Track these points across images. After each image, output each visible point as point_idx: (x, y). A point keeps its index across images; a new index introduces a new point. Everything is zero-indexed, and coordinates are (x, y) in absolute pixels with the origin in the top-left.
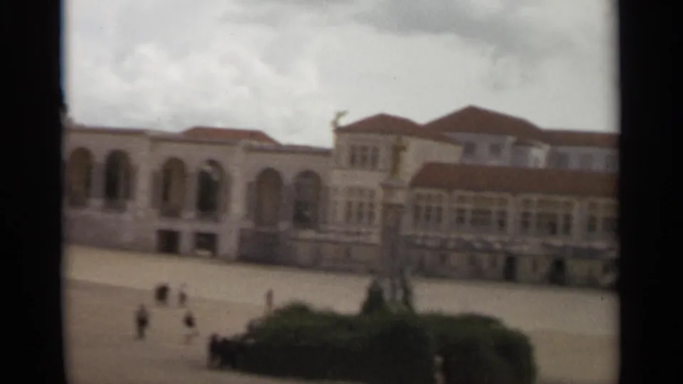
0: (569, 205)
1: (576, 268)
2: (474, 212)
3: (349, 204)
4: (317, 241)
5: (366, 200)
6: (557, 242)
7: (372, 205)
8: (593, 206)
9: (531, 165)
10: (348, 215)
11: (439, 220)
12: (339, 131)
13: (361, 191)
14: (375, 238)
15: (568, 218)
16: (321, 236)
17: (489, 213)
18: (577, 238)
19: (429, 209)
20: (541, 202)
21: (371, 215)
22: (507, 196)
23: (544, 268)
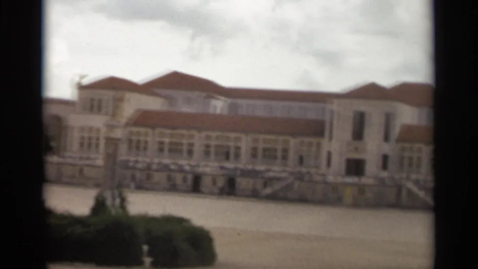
0: (238, 139)
1: (243, 183)
2: (171, 143)
3: (83, 138)
4: (59, 164)
5: (94, 135)
6: (230, 165)
7: (98, 139)
8: (256, 141)
9: (211, 111)
10: (82, 145)
11: (145, 149)
12: (82, 88)
13: (91, 129)
14: (100, 162)
15: (238, 148)
16: (61, 160)
17: (181, 144)
18: (244, 163)
19: (139, 141)
20: (217, 138)
21: (97, 145)
22: (195, 133)
23: (221, 183)
